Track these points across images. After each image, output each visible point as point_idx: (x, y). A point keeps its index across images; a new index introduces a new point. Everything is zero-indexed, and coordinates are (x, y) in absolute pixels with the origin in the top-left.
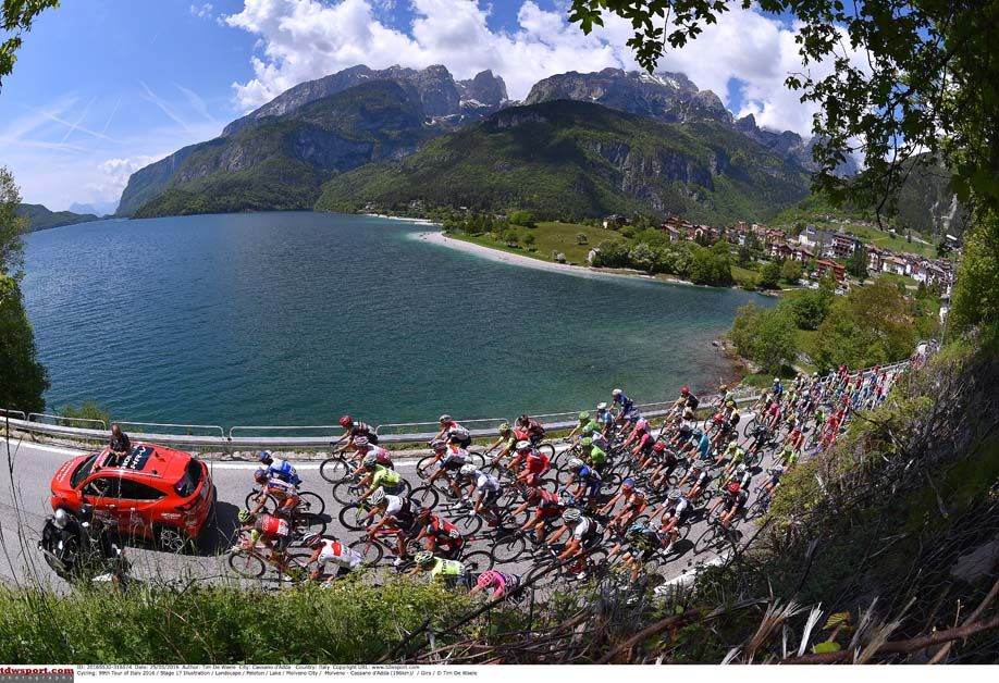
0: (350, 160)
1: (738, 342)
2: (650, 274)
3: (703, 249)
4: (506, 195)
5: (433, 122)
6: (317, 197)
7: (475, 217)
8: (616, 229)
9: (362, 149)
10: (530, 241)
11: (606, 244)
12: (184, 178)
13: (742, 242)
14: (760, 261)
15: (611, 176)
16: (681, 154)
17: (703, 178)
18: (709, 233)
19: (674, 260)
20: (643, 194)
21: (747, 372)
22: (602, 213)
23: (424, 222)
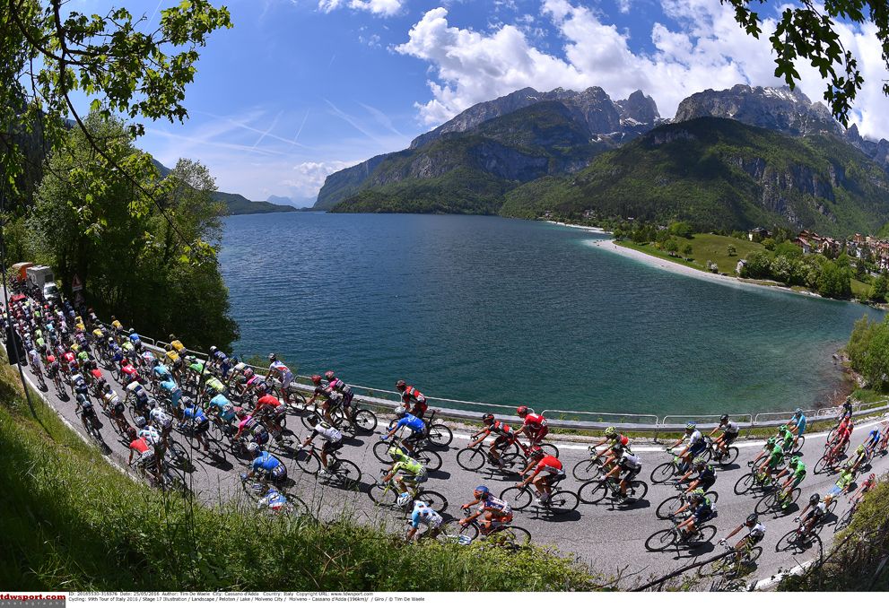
0: (529, 173)
1: (852, 357)
2: (787, 286)
3: (829, 262)
4: (667, 207)
5: (599, 139)
6: (501, 204)
7: (642, 228)
8: (759, 242)
9: (539, 162)
10: (688, 251)
11: (751, 256)
12: (378, 182)
13: (859, 255)
14: (872, 274)
15: (753, 190)
16: (807, 167)
17: (827, 192)
18: (833, 245)
19: (806, 272)
20: (780, 208)
21: (856, 387)
22: (746, 226)
23: (598, 230)
